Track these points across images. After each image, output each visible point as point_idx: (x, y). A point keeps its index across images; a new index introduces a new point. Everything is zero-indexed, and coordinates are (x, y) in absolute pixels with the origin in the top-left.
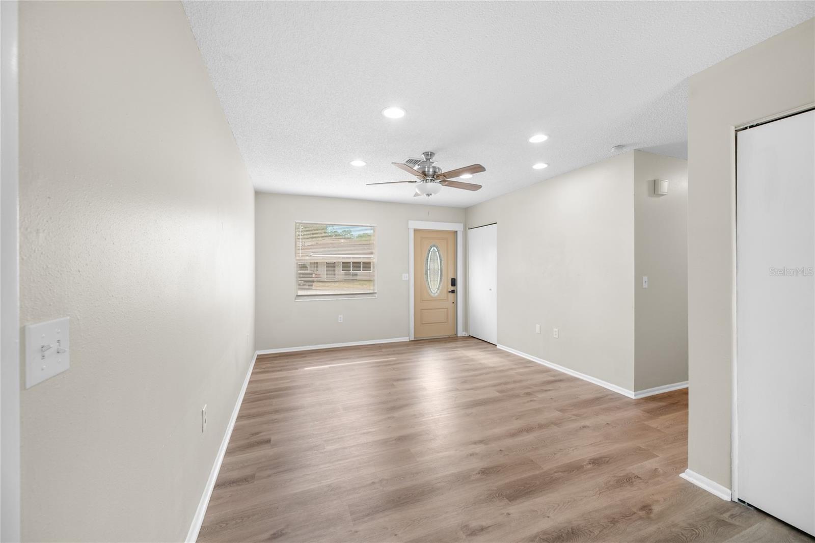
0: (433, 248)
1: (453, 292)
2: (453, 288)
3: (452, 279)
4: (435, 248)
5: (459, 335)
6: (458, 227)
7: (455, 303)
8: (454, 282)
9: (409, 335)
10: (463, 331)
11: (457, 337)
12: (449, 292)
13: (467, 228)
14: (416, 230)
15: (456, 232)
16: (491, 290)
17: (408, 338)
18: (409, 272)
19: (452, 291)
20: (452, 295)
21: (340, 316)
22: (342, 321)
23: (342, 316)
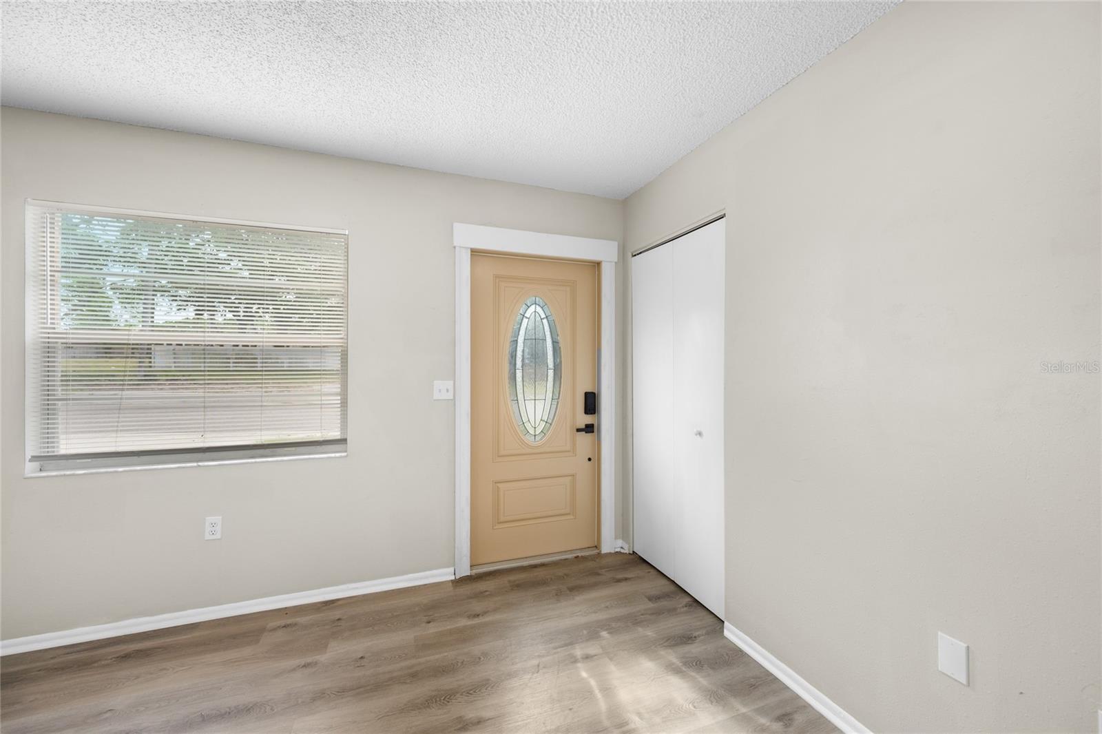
0: (532, 308)
1: (589, 429)
2: (589, 419)
3: (587, 394)
4: (539, 309)
5: (606, 548)
6: (603, 251)
7: (594, 460)
8: (591, 403)
9: (452, 563)
10: (616, 538)
11: (599, 553)
12: (578, 430)
13: (629, 253)
14: (475, 253)
15: (597, 265)
16: (700, 434)
17: (452, 570)
18: (453, 375)
19: (587, 426)
20: (585, 438)
21: (209, 519)
22: (218, 536)
23: (217, 519)
